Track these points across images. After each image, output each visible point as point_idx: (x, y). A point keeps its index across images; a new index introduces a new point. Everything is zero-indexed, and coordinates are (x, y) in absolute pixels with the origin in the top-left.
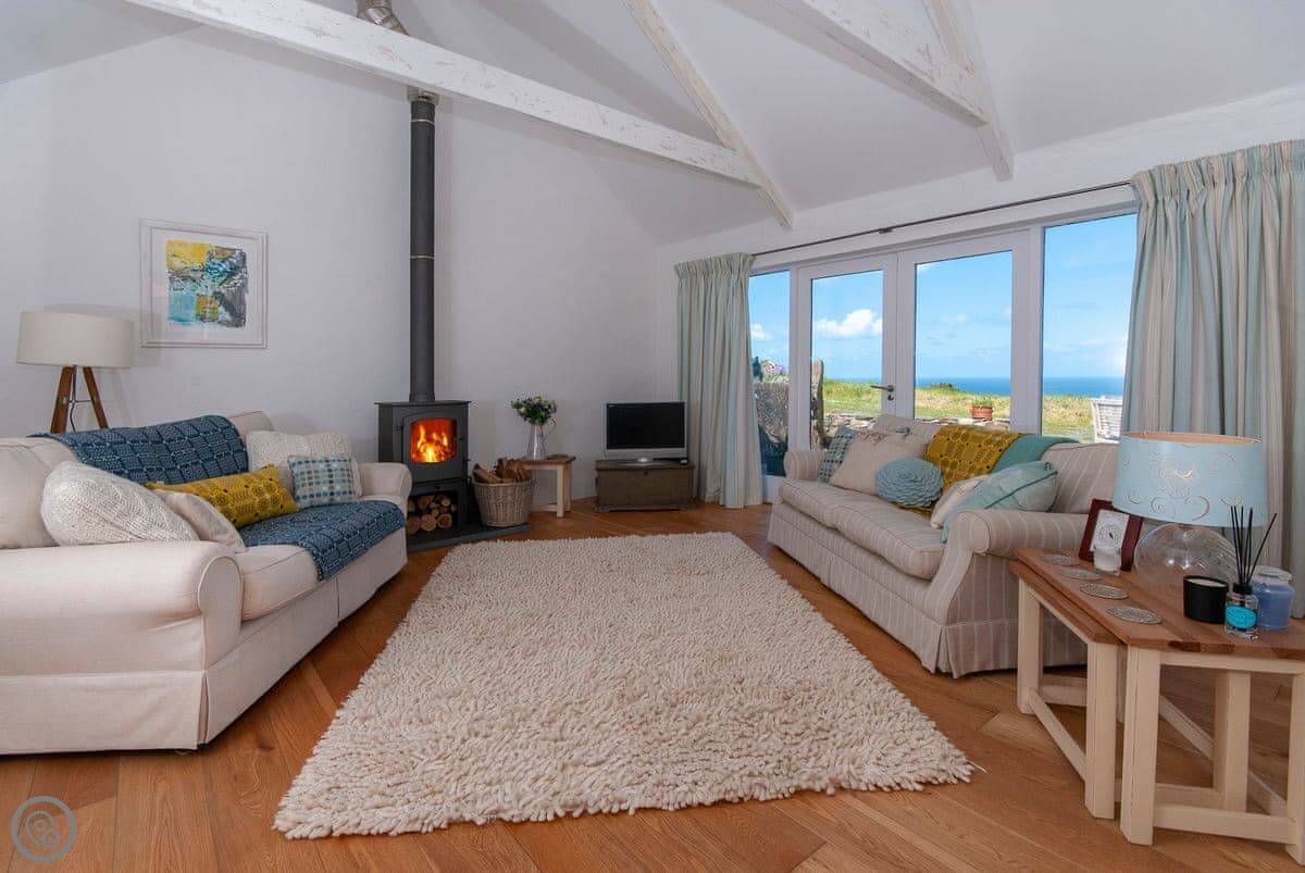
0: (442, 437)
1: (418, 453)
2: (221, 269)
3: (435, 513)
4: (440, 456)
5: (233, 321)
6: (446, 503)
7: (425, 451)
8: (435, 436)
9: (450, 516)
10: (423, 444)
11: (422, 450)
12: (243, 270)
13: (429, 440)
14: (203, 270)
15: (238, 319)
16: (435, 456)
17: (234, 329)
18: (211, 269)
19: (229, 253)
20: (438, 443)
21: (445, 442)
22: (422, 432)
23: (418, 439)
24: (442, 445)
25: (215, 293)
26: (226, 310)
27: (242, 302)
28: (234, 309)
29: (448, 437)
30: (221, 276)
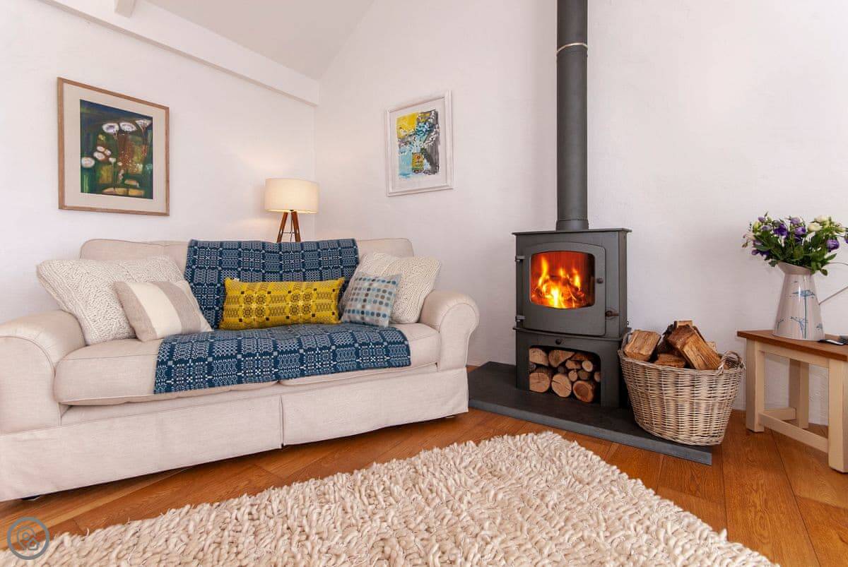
0: (572, 276)
1: (539, 292)
2: (424, 130)
3: (573, 376)
4: (570, 300)
5: (432, 169)
6: (588, 366)
7: (548, 291)
8: (562, 273)
9: (589, 387)
10: (546, 281)
11: (544, 289)
12: (437, 127)
13: (554, 277)
14: (414, 134)
15: (435, 167)
16: (562, 299)
17: (433, 176)
18: (419, 131)
19: (428, 115)
20: (567, 283)
21: (577, 282)
22: (545, 267)
23: (539, 275)
24: (572, 286)
25: (422, 149)
26: (428, 161)
27: (437, 153)
28: (432, 159)
29: (580, 274)
30: (424, 135)
